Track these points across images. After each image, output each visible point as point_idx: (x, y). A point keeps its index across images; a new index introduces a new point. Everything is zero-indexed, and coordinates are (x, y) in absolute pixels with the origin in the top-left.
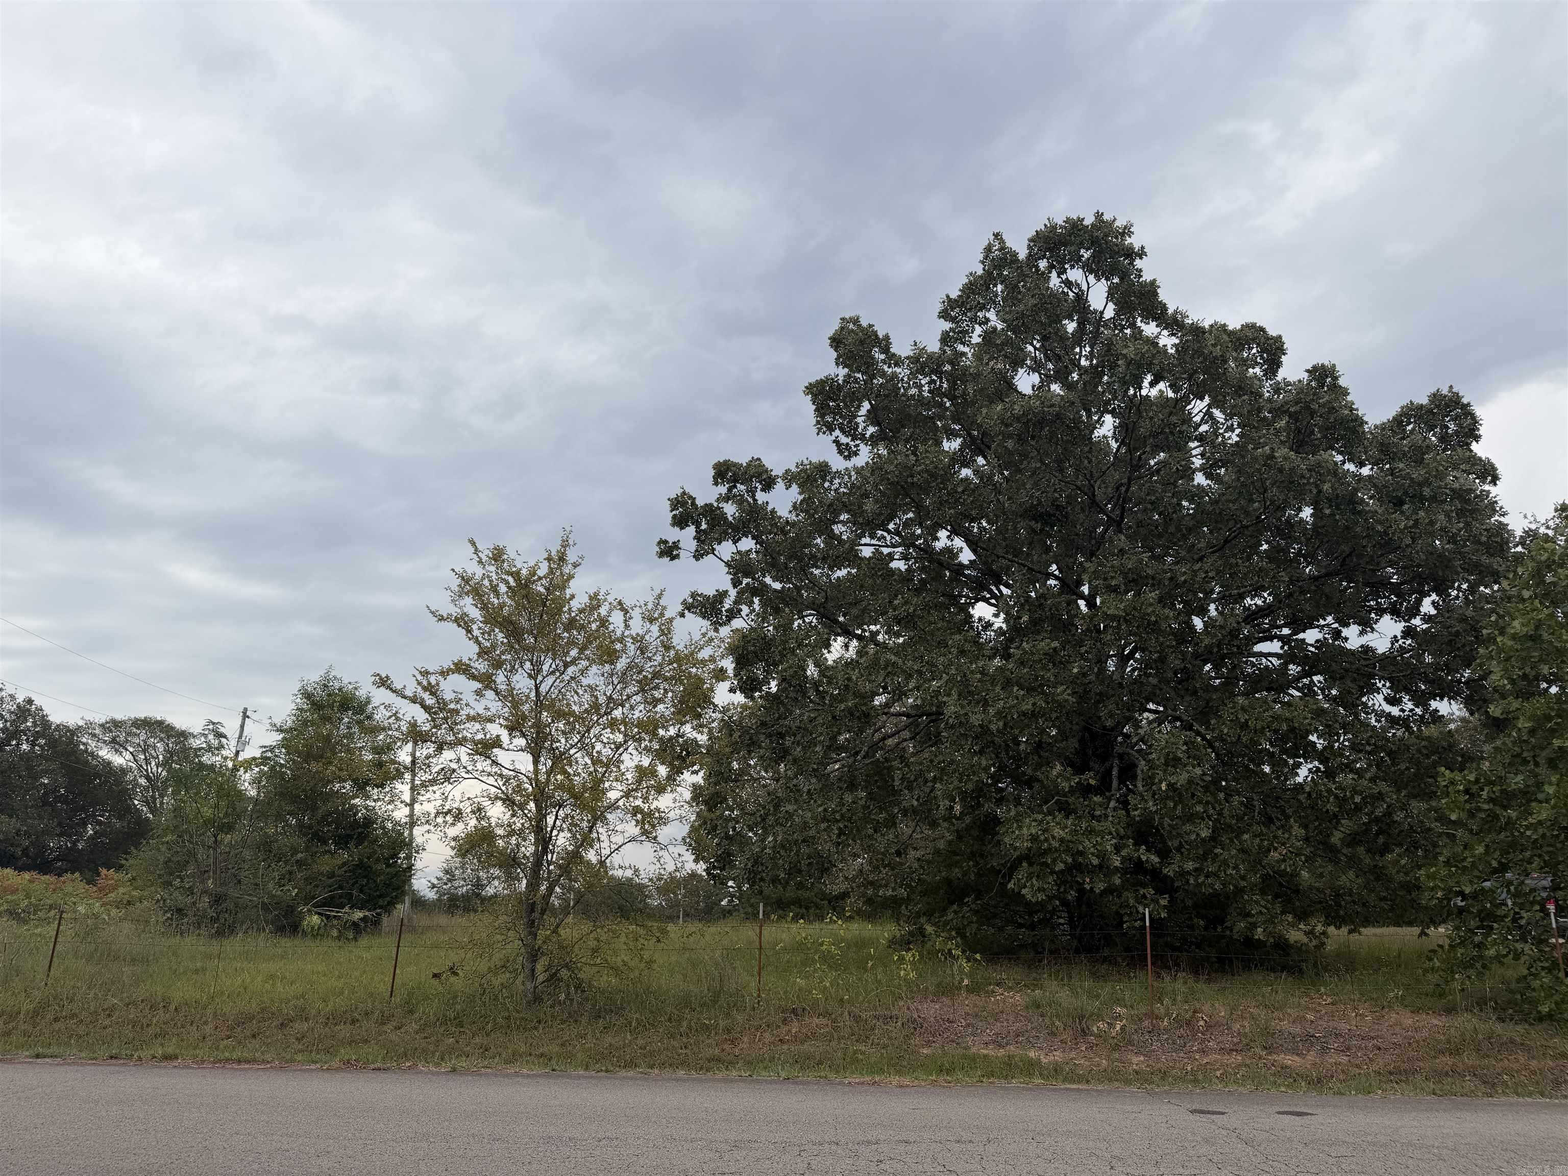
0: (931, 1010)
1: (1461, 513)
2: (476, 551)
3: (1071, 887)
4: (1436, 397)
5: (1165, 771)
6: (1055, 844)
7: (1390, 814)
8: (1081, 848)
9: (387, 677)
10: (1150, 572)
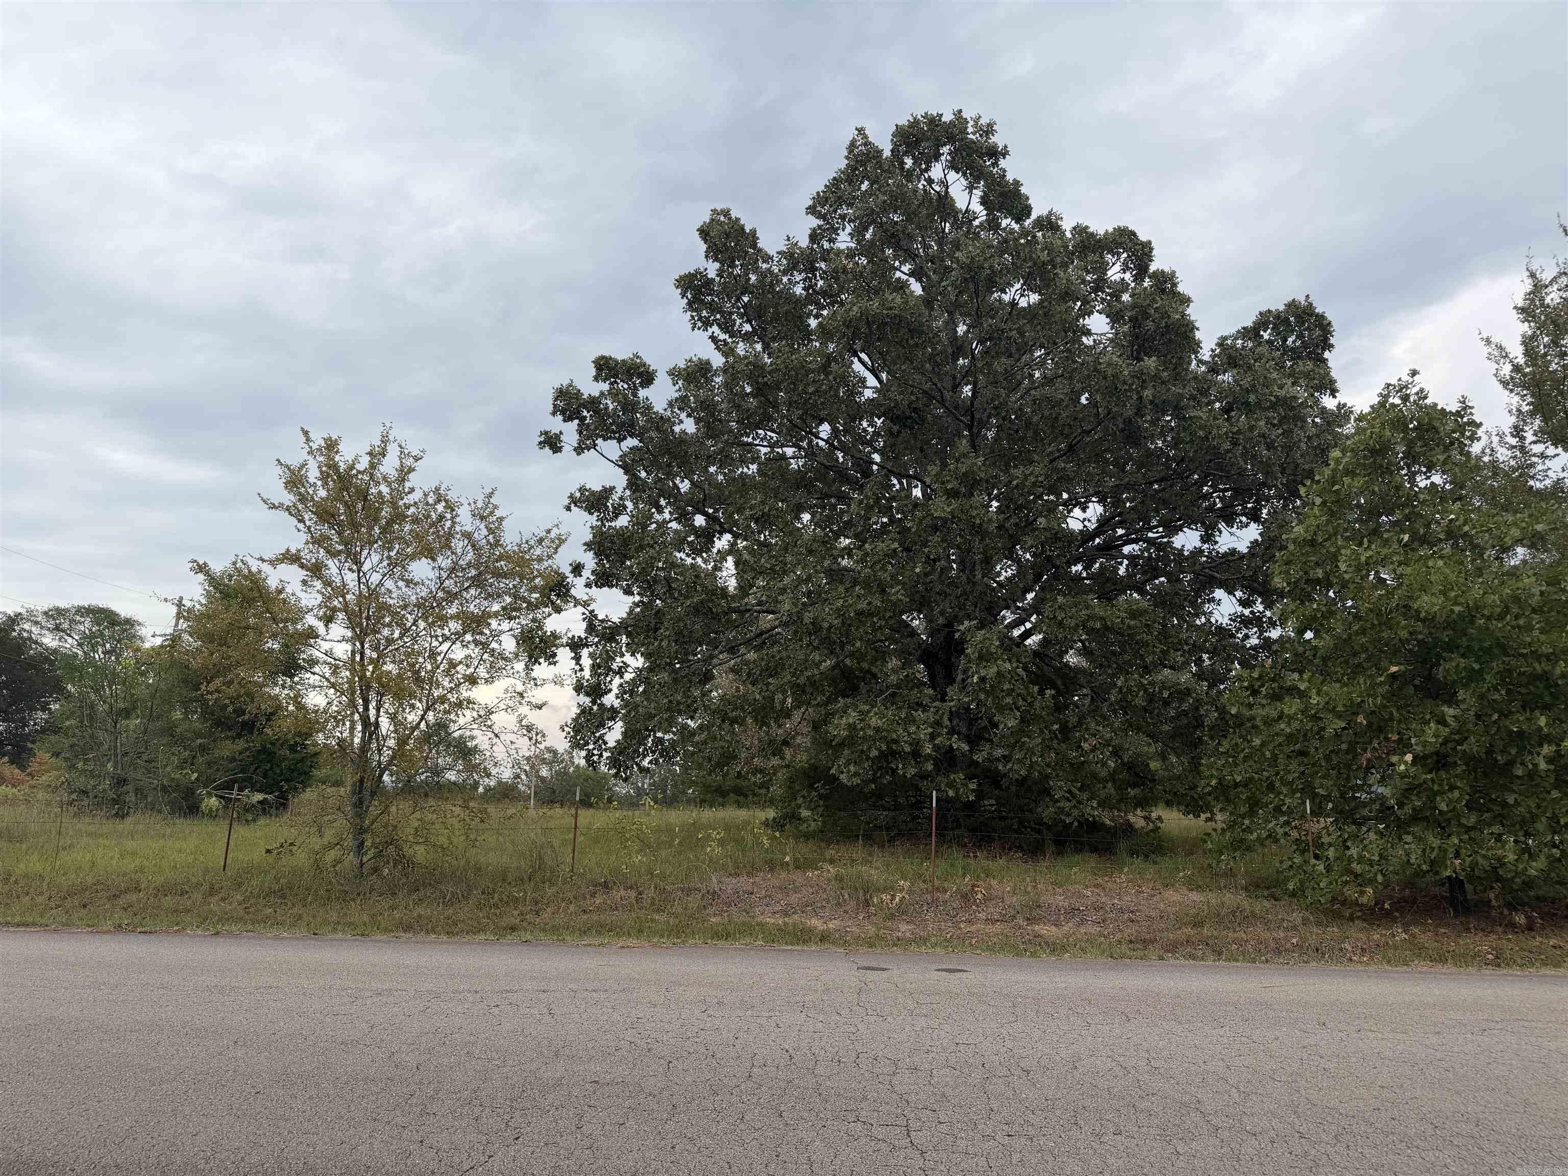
0: (731, 884)
1: (1283, 420)
2: (308, 441)
3: (887, 773)
4: (1292, 305)
5: (977, 665)
6: (870, 732)
7: (1197, 709)
8: (894, 736)
10: (983, 475)
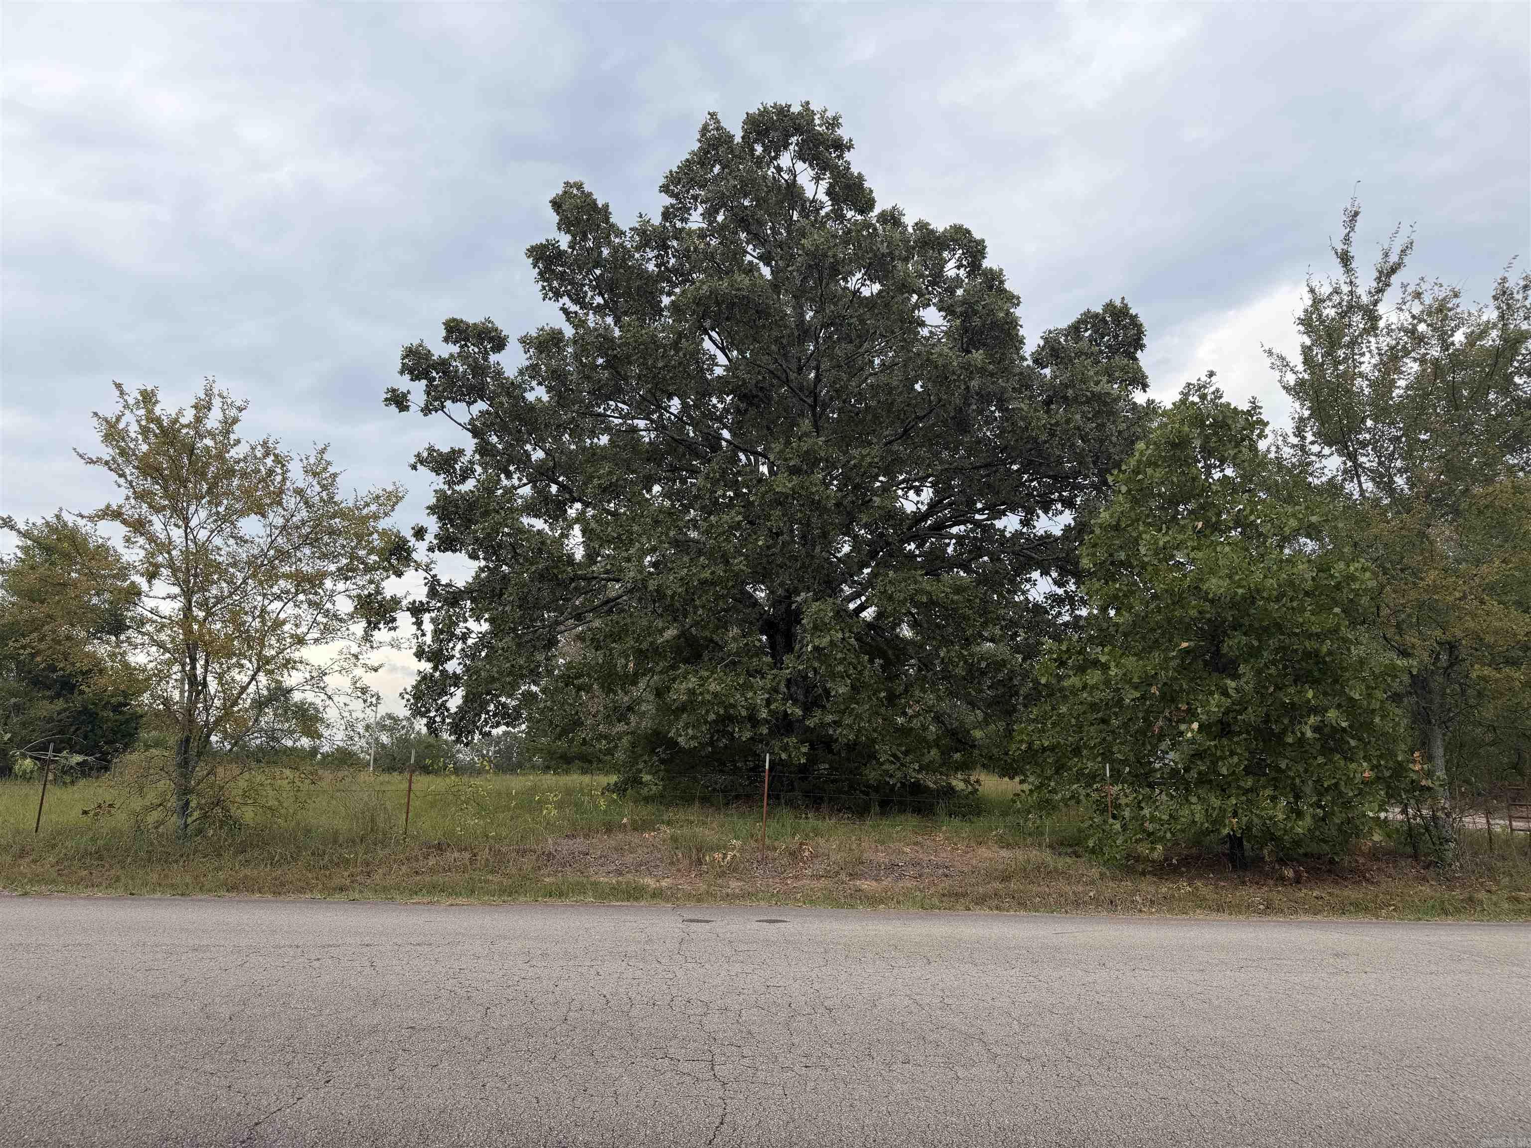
0: (567, 846)
1: (1097, 414)
2: (122, 393)
3: (723, 736)
4: (1110, 307)
5: (812, 635)
6: (708, 697)
7: (1011, 679)
8: (732, 701)
9: (9, 517)
10: (823, 454)
